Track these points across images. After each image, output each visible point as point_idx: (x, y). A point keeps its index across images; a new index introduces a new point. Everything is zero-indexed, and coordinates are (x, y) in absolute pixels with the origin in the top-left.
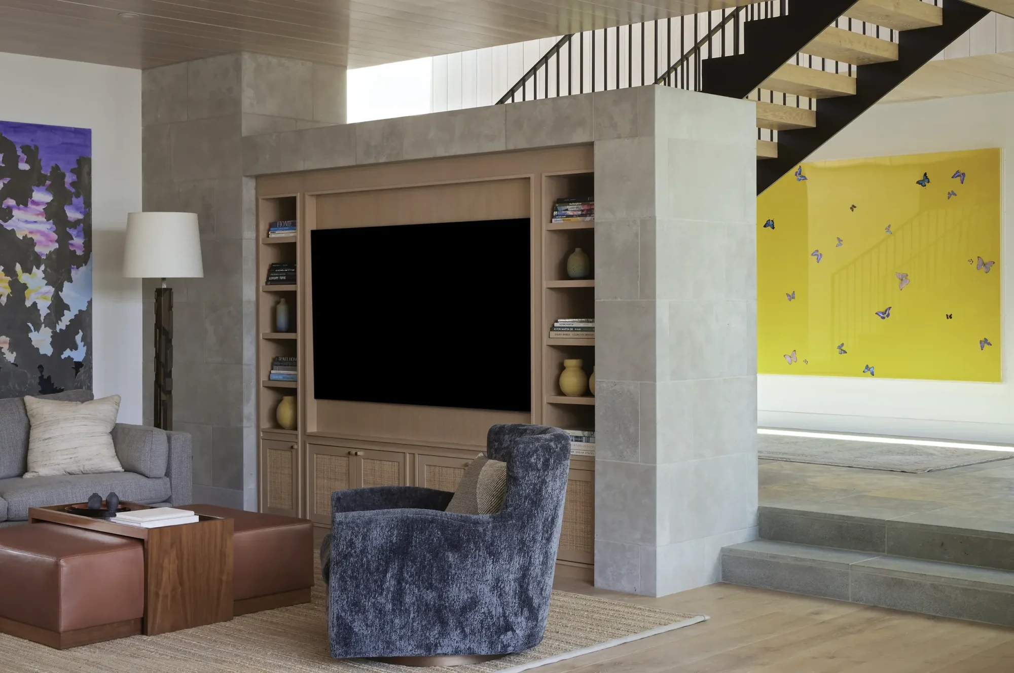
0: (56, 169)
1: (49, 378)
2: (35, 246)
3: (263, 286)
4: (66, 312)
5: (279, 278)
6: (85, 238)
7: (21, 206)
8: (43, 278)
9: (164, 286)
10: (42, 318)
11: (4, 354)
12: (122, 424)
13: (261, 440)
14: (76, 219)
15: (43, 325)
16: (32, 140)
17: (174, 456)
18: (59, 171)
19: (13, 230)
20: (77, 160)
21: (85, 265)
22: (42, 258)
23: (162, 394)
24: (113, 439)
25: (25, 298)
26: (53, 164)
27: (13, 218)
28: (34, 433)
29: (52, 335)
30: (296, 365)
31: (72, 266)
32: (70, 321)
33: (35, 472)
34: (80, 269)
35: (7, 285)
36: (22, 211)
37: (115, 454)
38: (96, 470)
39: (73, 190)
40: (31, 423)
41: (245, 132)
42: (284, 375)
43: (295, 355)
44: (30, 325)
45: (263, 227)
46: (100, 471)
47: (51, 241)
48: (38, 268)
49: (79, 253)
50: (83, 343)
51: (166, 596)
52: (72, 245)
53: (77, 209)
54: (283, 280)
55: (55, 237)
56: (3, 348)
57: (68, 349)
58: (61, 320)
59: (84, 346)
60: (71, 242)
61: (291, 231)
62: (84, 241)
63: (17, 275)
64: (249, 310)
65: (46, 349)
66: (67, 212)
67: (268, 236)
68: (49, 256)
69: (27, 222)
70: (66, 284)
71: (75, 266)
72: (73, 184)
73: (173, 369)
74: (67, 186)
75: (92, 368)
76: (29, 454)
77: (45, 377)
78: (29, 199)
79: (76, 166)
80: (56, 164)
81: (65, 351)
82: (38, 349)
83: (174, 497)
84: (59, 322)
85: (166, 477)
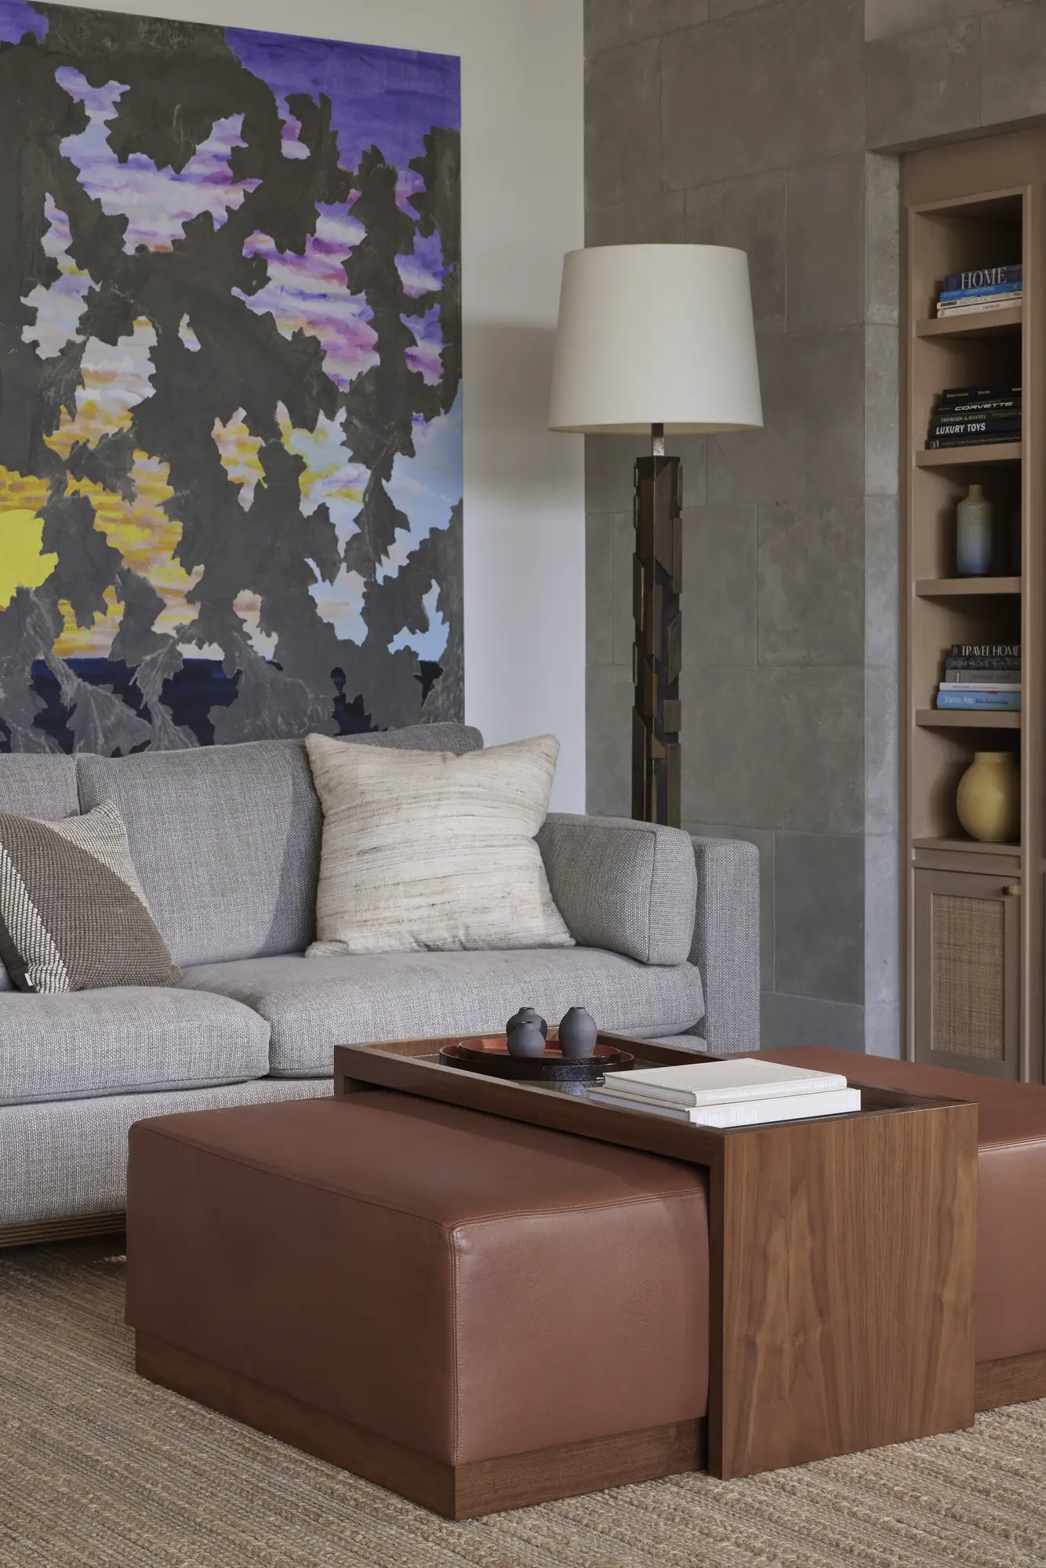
0: (374, 157)
1: (359, 700)
2: (323, 358)
3: (918, 453)
4: (399, 532)
5: (966, 429)
6: (444, 341)
7: (288, 252)
8: (343, 444)
9: (659, 451)
10: (341, 548)
11: (250, 638)
12: (562, 816)
13: (913, 871)
14: (423, 292)
15: (344, 566)
16: (315, 82)
17: (713, 907)
18: (381, 166)
19: (269, 316)
20: (426, 137)
21: (446, 412)
22: (341, 390)
23: (654, 740)
24: (542, 854)
25: (298, 493)
26: (365, 145)
27: (270, 285)
28: (334, 836)
29: (365, 590)
30: (1018, 668)
31: (414, 414)
32: (408, 557)
33: (340, 942)
34: (433, 420)
35: (256, 458)
36: (291, 267)
37: (550, 896)
38: (501, 939)
39: (415, 216)
40: (325, 805)
41: (873, 27)
42: (978, 696)
43: (1015, 638)
44: (311, 562)
45: (920, 292)
46: (512, 943)
47: (362, 347)
48: (331, 416)
49: (432, 379)
50: (441, 614)
51: (776, 1352)
52: (413, 358)
53: (426, 265)
54: (978, 433)
55: (373, 336)
56: (246, 621)
57: (405, 629)
58: (387, 554)
59: (443, 622)
60: (410, 350)
61: (1003, 296)
62: (444, 350)
63: (279, 435)
64: (881, 518)
65: (352, 628)
66: (401, 272)
67: (933, 313)
68: (357, 385)
69: (303, 295)
70: (399, 459)
71: (422, 414)
72: (415, 200)
73: (681, 674)
74: (401, 203)
75: (463, 680)
76: (320, 894)
77: (350, 700)
78: (308, 235)
79: (424, 154)
80: (374, 148)
81: (396, 633)
82: (330, 626)
83: (711, 1020)
84: (383, 557)
85: (689, 965)
